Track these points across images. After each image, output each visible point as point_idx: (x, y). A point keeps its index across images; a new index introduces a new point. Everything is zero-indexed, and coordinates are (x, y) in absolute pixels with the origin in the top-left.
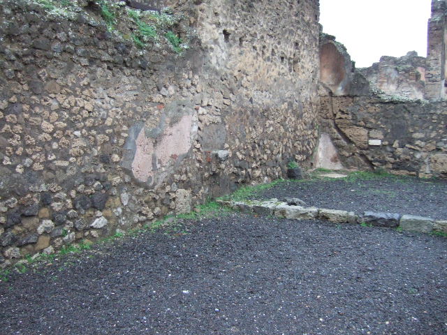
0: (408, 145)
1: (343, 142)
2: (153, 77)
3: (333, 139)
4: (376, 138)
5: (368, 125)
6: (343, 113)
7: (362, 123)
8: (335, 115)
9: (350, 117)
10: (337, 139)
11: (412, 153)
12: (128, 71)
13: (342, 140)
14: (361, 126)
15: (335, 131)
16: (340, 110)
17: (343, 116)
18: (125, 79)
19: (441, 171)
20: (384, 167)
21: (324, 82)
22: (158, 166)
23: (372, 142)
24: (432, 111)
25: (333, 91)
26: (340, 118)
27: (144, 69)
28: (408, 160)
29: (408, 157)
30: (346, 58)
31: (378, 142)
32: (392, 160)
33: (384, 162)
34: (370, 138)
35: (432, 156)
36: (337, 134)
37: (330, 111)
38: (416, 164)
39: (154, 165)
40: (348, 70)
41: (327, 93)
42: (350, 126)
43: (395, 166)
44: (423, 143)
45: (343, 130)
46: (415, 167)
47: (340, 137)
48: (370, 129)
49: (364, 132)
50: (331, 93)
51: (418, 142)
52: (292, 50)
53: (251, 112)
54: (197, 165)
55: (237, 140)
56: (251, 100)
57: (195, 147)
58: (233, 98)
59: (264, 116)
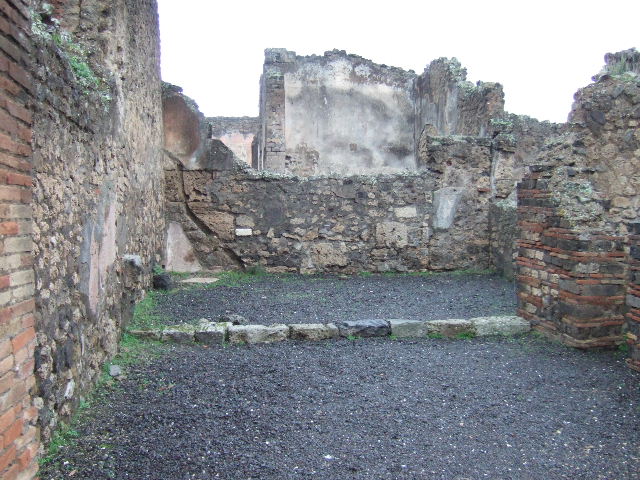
0: (285, 234)
1: (201, 234)
3: (185, 230)
4: (246, 227)
5: (234, 209)
6: (198, 193)
7: (226, 207)
8: (187, 197)
9: (209, 198)
10: (193, 229)
11: (290, 244)
13: (200, 231)
14: (224, 211)
15: (188, 218)
16: (195, 190)
17: (200, 198)
19: (326, 263)
20: (256, 264)
21: (170, 151)
23: (240, 232)
24: (312, 191)
25: (184, 164)
26: (195, 201)
28: (285, 252)
29: (286, 249)
30: (200, 119)
31: (248, 232)
32: (267, 254)
33: (257, 258)
34: (238, 226)
35: (315, 246)
36: (192, 223)
37: (180, 191)
38: (296, 257)
40: (203, 136)
41: (175, 166)
42: (210, 210)
43: (271, 261)
44: (303, 231)
45: (199, 216)
46: (295, 261)
47: (196, 226)
48: (236, 214)
49: (229, 219)
50: (181, 166)
51: (297, 230)
52: (151, 104)
53: (137, 195)
54: (117, 280)
55: (131, 238)
56: (136, 178)
57: (116, 253)
58: (129, 176)
59: (143, 202)
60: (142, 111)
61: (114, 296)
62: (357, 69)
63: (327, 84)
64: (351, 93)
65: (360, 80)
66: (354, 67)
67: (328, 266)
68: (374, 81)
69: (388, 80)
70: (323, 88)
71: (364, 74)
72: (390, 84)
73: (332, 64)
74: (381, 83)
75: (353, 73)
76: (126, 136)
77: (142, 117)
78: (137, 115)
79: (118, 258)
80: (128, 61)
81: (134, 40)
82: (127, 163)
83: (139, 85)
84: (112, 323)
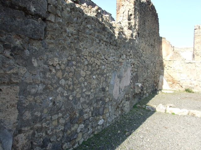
2: (119, 50)
3: (165, 77)
8: (166, 68)
11: (199, 83)
12: (112, 47)
14: (177, 72)
15: (166, 74)
16: (168, 66)
18: (111, 51)
22: (121, 91)
25: (165, 59)
26: (168, 69)
27: (117, 46)
28: (197, 85)
33: (187, 86)
39: (119, 91)
40: (171, 51)
41: (162, 60)
42: (172, 72)
45: (169, 74)
48: (181, 73)
49: (178, 74)
52: (154, 42)
53: (145, 66)
54: (131, 90)
55: (141, 79)
56: (144, 62)
57: (131, 82)
58: (140, 61)
59: (147, 69)
60: (148, 44)
61: (129, 95)
76: (139, 50)
77: (148, 45)
78: (145, 44)
79: (132, 84)
80: (141, 29)
81: (144, 23)
82: (140, 57)
83: (147, 36)
84: (128, 102)
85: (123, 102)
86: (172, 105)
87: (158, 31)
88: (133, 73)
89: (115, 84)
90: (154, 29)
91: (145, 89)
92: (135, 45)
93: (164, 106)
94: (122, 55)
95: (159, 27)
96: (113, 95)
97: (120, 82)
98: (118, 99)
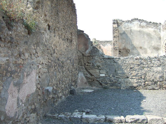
0: (116, 76)
1: (89, 76)
2: (17, 48)
3: (84, 74)
4: (103, 74)
5: (100, 68)
6: (88, 63)
7: (97, 67)
8: (85, 64)
9: (92, 64)
10: (86, 74)
11: (117, 79)
12: (2, 44)
13: (89, 75)
14: (96, 69)
15: (85, 71)
16: (87, 62)
17: (88, 65)
19: (129, 86)
20: (106, 85)
21: (80, 50)
22: (21, 104)
23: (102, 75)
24: (124, 62)
26: (87, 65)
27: (12, 43)
28: (116, 82)
29: (116, 81)
30: (89, 40)
31: (103, 75)
32: (110, 82)
33: (107, 84)
34: (100, 73)
35: (125, 80)
36: (86, 72)
37: (83, 62)
38: (119, 84)
39: (18, 103)
40: (90, 45)
41: (81, 55)
42: (92, 69)
43: (111, 85)
44: (122, 75)
45: (89, 71)
46: (119, 85)
47: (87, 73)
48: (100, 70)
49: (98, 71)
50: (83, 55)
51: (119, 75)
52: (70, 36)
53: (59, 65)
54: (39, 97)
55: (54, 80)
56: (58, 59)
57: (37, 88)
58: (52, 59)
59: (63, 67)
60: (63, 37)
61: (36, 104)
62: (141, 24)
63: (132, 29)
64: (140, 31)
65: (143, 27)
66: (141, 23)
67: (130, 87)
68: (147, 27)
69: (152, 27)
70: (131, 30)
71: (144, 25)
72: (153, 28)
73: (134, 22)
74: (150, 27)
75: (140, 25)
76: (50, 45)
77: (63, 40)
78: (59, 39)
79: (39, 89)
80: (52, 20)
81: (57, 14)
82: (51, 54)
83: (61, 29)
84: (34, 115)
85: (25, 116)
86: (89, 110)
87: (76, 23)
88: (42, 75)
89: (10, 96)
90: (71, 21)
91: (59, 91)
92: (44, 40)
93: (79, 113)
94: (23, 54)
95: (76, 19)
96: (7, 112)
97: (18, 92)
98: (15, 115)
